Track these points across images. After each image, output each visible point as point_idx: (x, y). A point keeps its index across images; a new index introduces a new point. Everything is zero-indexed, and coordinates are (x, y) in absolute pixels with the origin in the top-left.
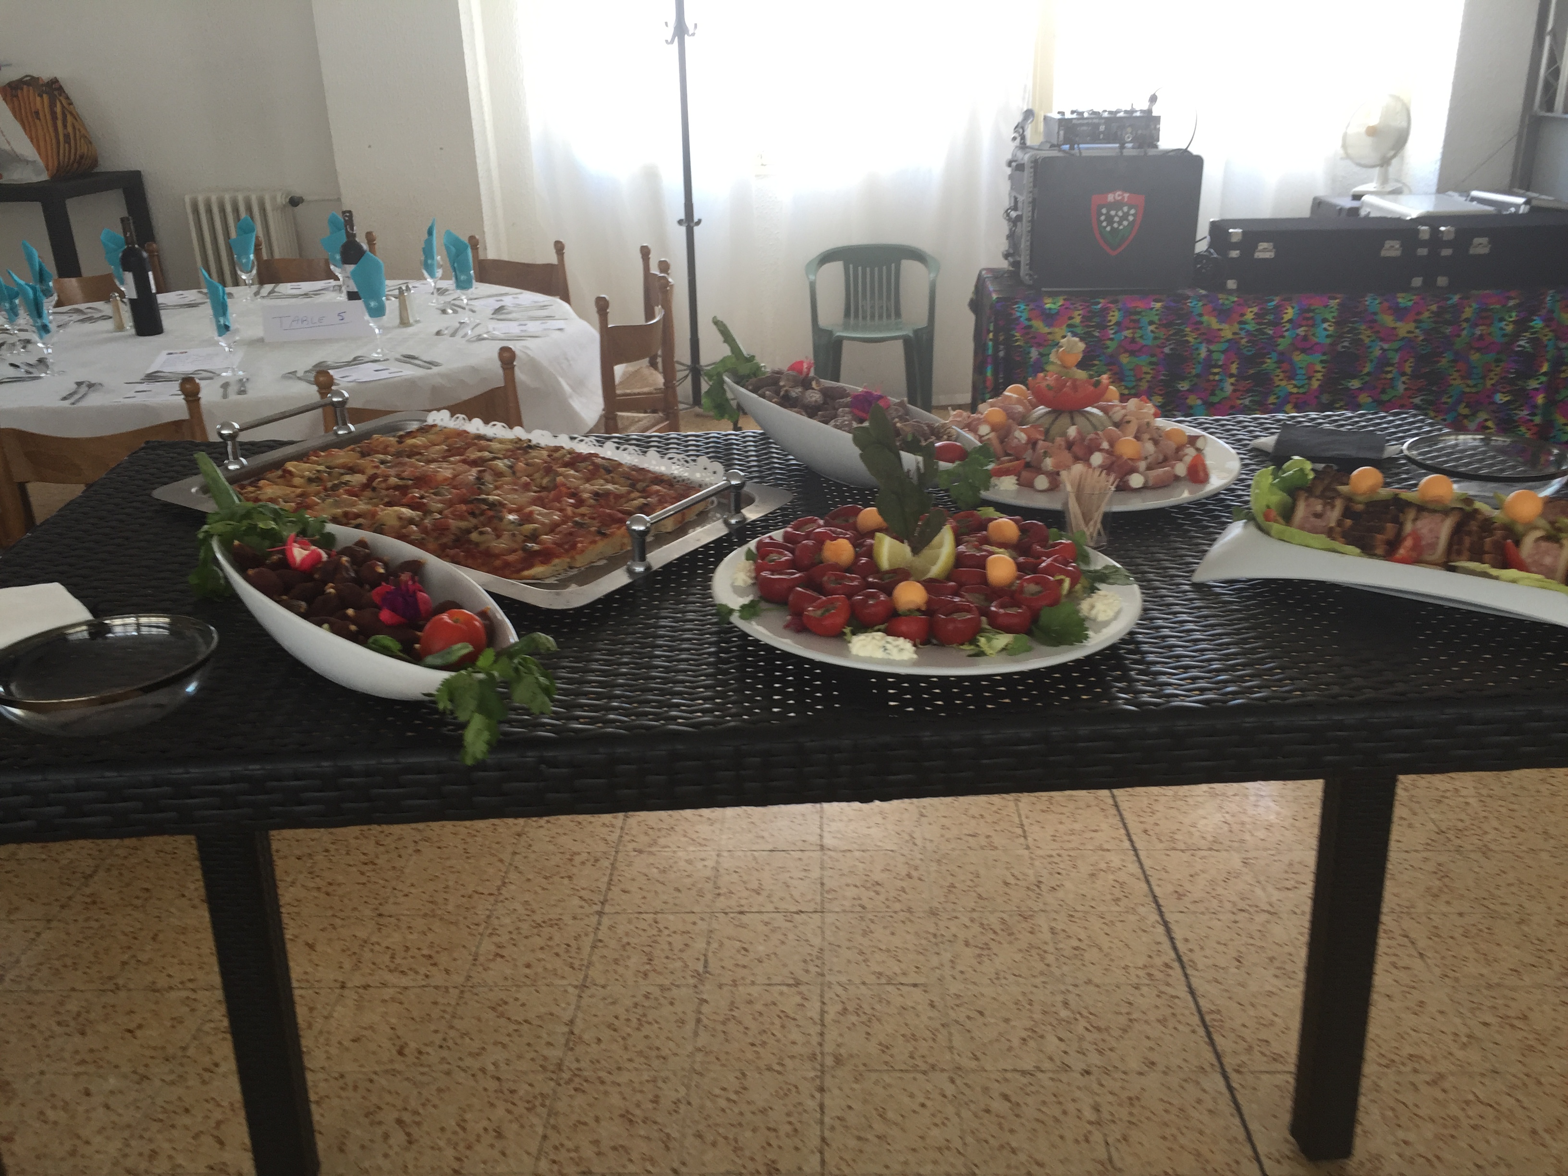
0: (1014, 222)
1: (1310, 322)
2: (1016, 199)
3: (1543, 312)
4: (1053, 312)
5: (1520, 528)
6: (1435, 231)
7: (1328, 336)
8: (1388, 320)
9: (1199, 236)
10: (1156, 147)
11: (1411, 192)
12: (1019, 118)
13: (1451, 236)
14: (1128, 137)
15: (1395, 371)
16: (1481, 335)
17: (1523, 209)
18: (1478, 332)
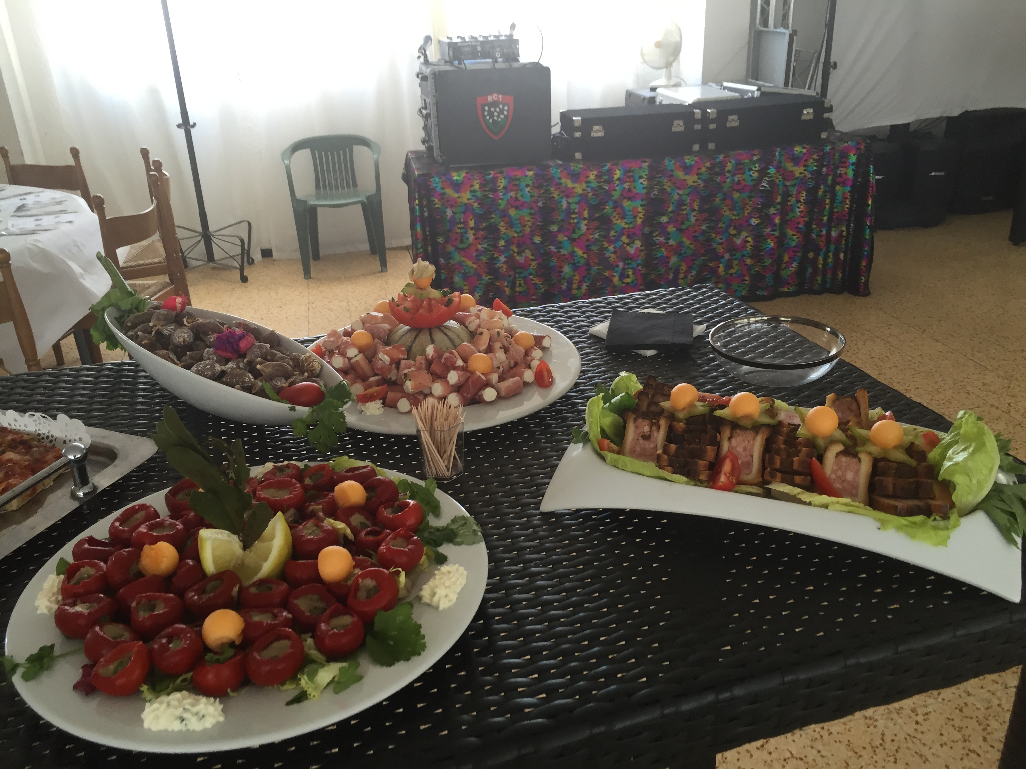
0: (427, 117)
1: (632, 179)
2: (425, 100)
3: (775, 163)
4: (460, 182)
5: (821, 443)
6: (704, 113)
7: (644, 188)
8: (680, 175)
9: (553, 123)
10: (518, 61)
11: (686, 85)
12: (421, 42)
13: (714, 116)
14: (498, 55)
15: (688, 208)
16: (739, 181)
17: (757, 94)
18: (736, 179)
